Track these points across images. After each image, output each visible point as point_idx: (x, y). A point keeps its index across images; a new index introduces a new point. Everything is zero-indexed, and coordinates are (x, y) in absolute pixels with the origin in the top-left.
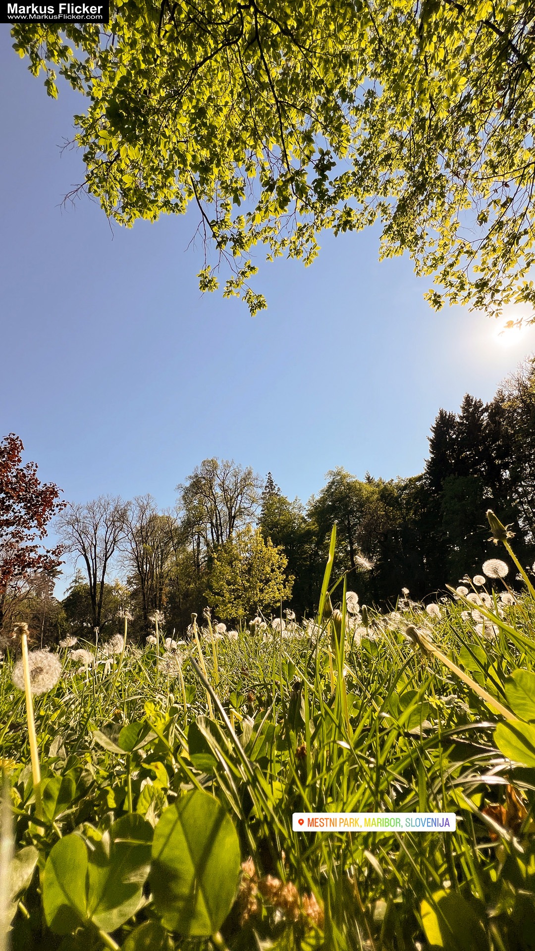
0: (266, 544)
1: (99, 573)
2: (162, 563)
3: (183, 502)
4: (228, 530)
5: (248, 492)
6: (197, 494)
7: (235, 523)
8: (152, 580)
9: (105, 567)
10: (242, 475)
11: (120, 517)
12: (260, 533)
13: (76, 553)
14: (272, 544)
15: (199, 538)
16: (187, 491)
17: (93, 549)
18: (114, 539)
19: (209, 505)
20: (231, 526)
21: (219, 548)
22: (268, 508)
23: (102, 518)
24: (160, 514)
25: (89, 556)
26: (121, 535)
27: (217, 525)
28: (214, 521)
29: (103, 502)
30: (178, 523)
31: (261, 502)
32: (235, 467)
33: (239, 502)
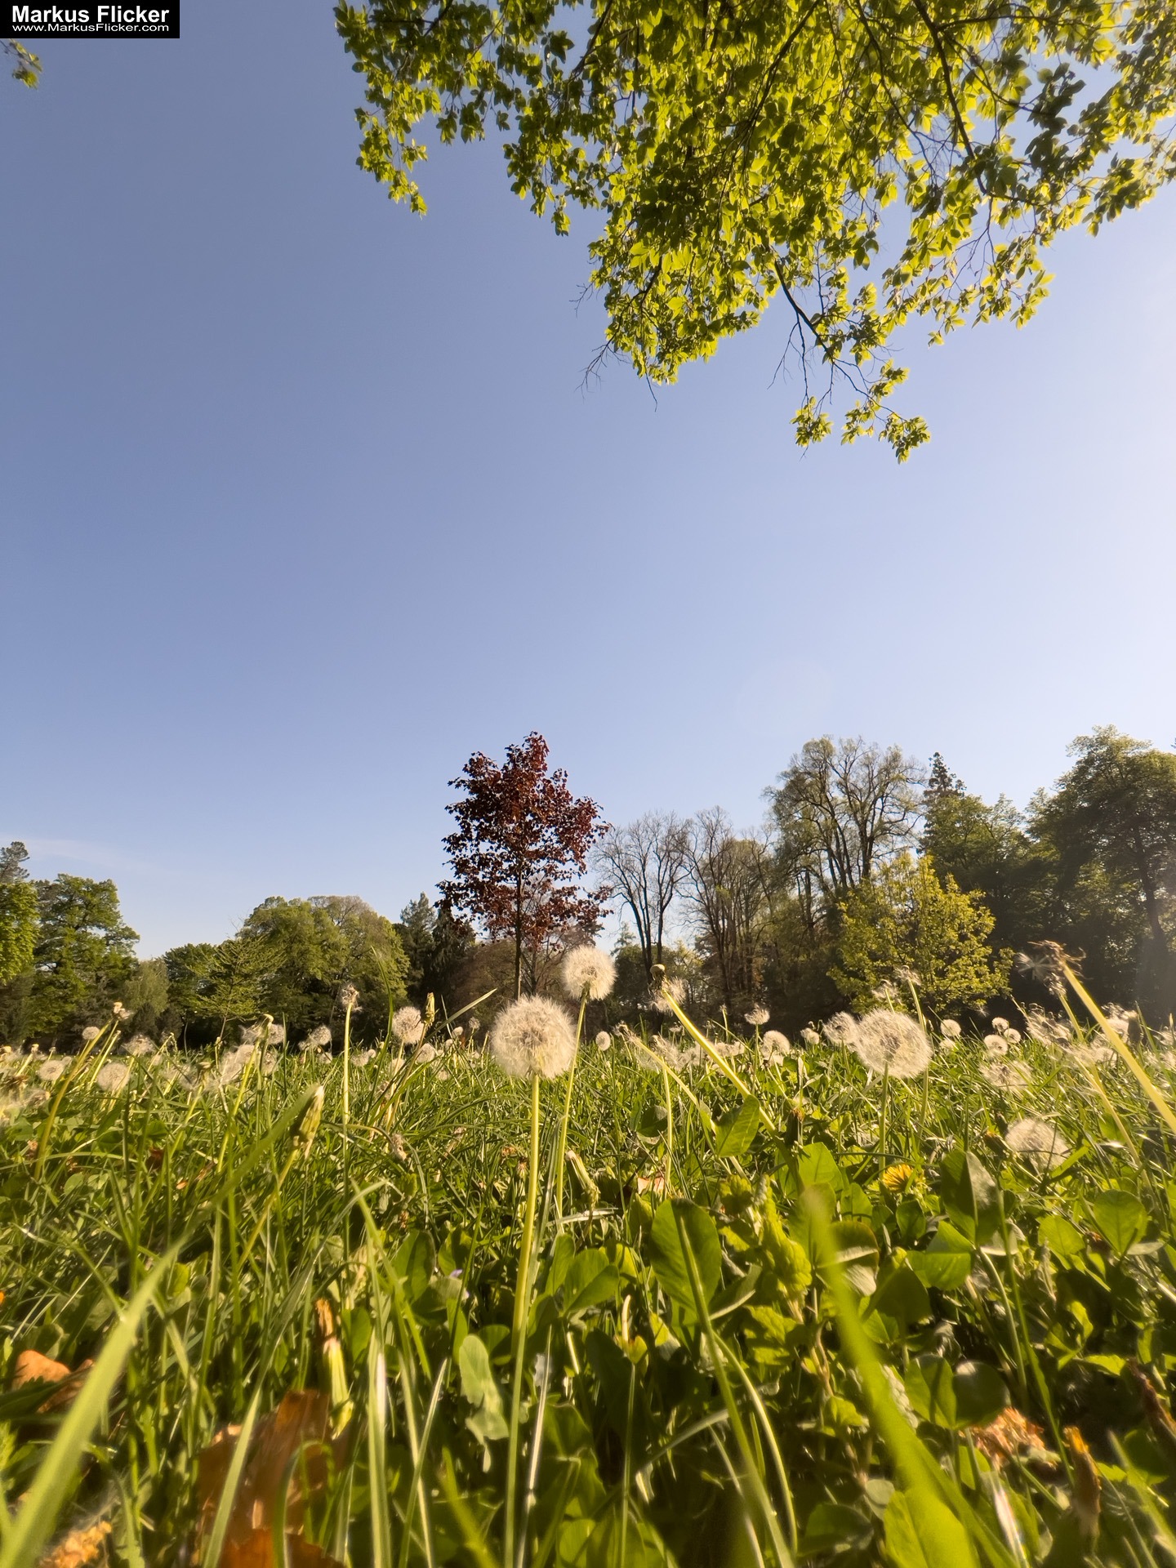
0: (943, 886)
1: (654, 930)
2: (748, 918)
3: (775, 817)
4: (861, 863)
5: (895, 792)
6: (797, 801)
7: (875, 849)
8: (735, 945)
9: (661, 921)
10: (880, 762)
11: (677, 845)
12: (930, 868)
13: (620, 900)
14: (956, 887)
15: (808, 877)
16: (781, 798)
17: (642, 893)
18: (671, 879)
19: (822, 819)
20: (867, 856)
21: (850, 894)
22: (939, 821)
23: (652, 847)
24: (739, 838)
25: (637, 904)
26: (681, 872)
27: (839, 852)
28: (834, 847)
29: (651, 823)
30: (771, 852)
31: (923, 809)
32: (866, 749)
33: (878, 811)
